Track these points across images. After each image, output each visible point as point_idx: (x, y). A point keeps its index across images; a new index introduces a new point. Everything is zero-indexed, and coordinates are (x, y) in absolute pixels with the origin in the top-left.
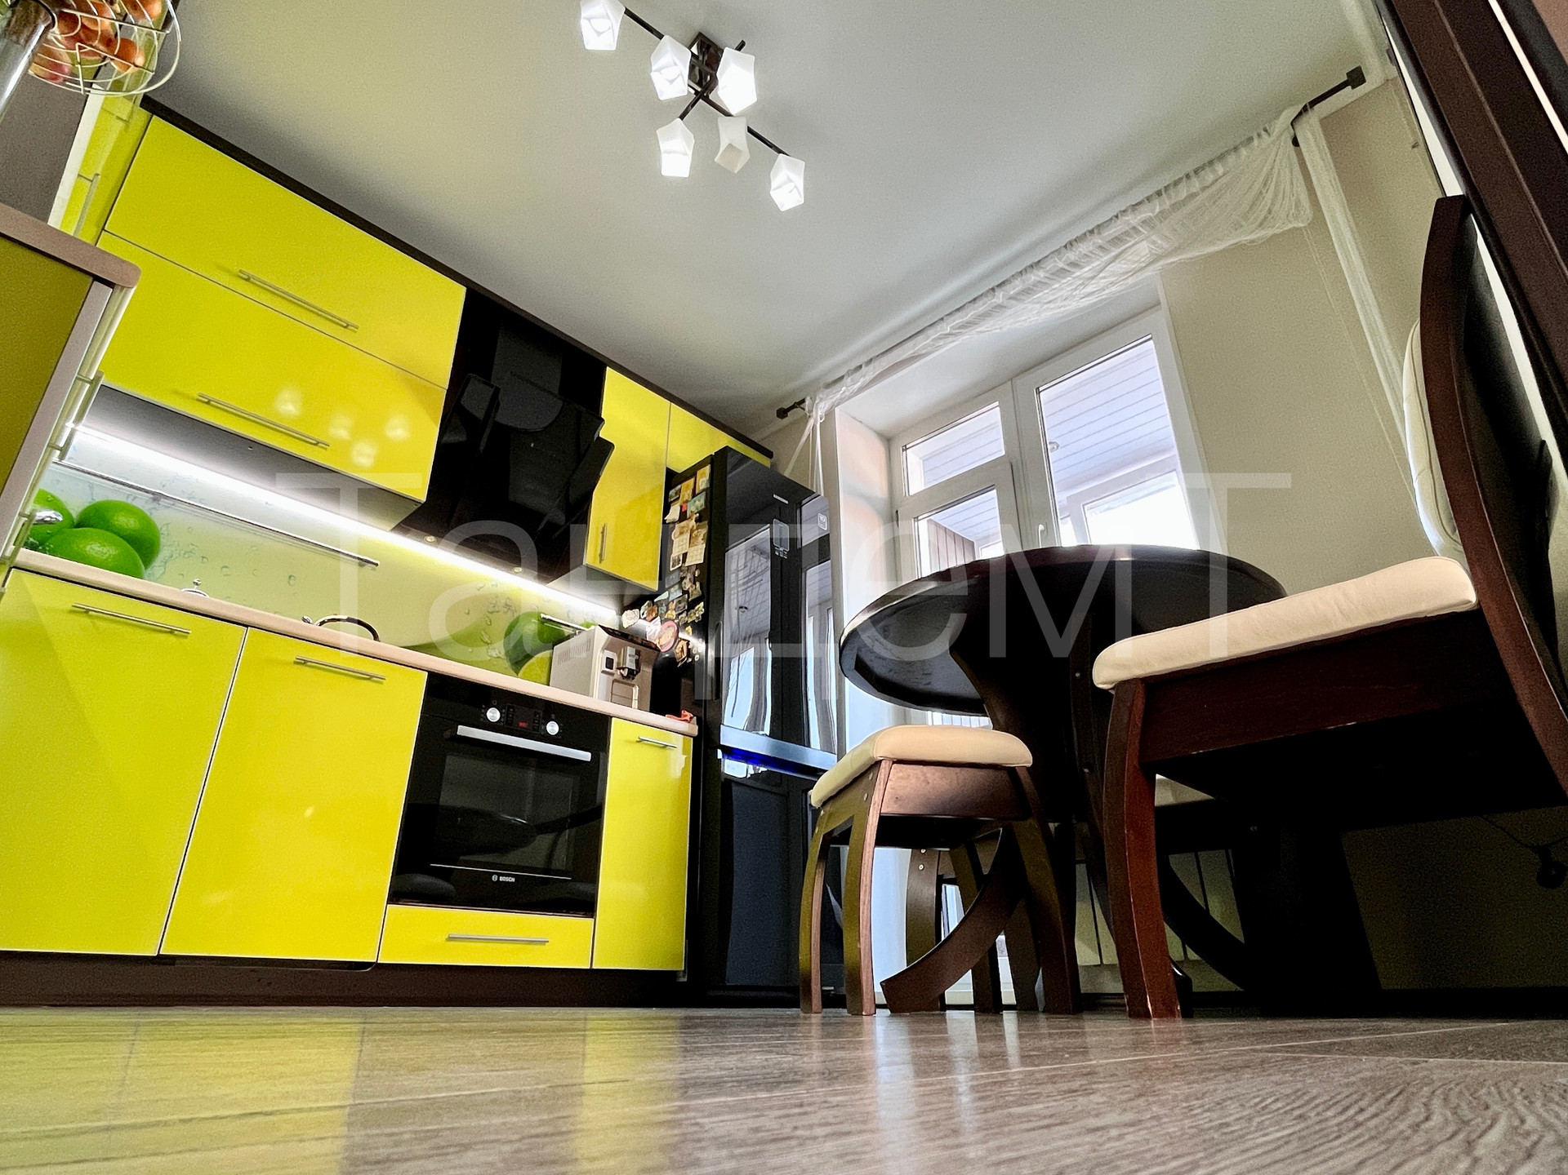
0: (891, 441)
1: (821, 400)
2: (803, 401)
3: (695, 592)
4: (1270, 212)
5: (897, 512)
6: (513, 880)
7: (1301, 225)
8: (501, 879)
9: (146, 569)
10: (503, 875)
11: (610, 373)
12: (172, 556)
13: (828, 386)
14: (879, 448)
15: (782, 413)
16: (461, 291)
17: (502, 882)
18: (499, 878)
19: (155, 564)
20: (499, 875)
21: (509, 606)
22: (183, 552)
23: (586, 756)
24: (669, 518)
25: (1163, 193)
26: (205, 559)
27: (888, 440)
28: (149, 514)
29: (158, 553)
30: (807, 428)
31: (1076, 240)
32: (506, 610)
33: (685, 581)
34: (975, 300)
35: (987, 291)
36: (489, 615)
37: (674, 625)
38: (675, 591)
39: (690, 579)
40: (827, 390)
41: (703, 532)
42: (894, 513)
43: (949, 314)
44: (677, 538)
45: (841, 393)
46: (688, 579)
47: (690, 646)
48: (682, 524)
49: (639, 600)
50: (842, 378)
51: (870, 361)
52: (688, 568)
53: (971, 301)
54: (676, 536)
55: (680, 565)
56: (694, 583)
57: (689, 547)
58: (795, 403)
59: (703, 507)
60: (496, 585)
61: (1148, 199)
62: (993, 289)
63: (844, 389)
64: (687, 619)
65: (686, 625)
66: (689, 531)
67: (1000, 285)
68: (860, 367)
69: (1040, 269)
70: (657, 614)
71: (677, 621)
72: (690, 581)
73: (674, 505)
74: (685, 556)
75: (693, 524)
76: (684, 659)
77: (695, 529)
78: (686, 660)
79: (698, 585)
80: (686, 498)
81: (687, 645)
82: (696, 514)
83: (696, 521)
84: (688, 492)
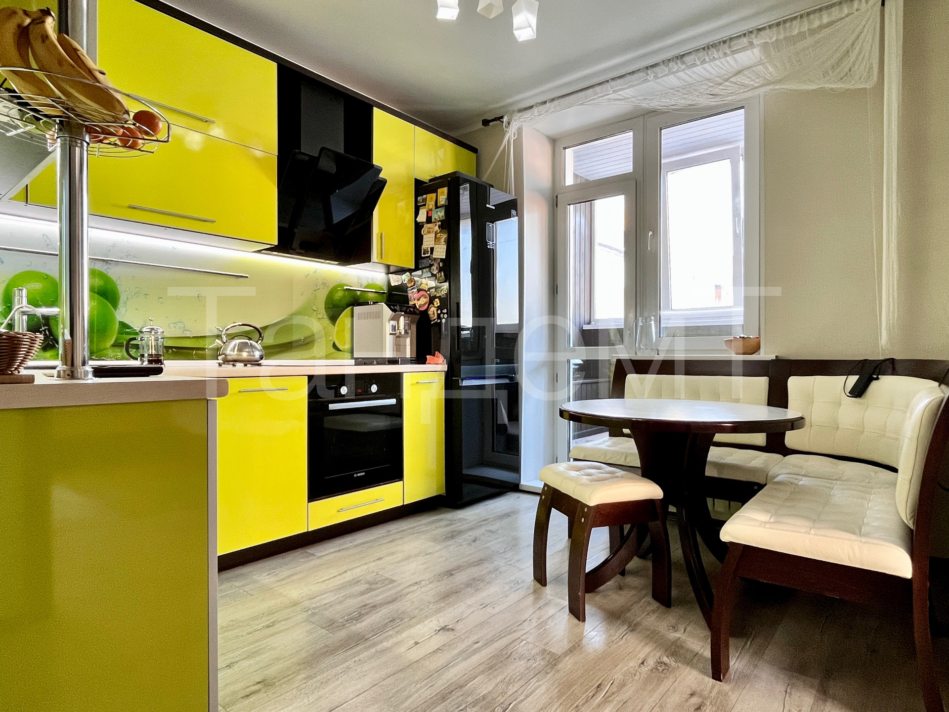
0: (557, 144)
1: (515, 120)
2: (502, 117)
3: (441, 278)
4: (850, 70)
5: (557, 196)
6: (364, 473)
7: (868, 87)
8: (358, 475)
9: (115, 310)
10: (359, 473)
11: (377, 112)
12: (128, 299)
14: (547, 148)
16: (274, 66)
19: (119, 306)
20: (357, 473)
21: (325, 284)
22: (133, 294)
23: (393, 401)
24: (419, 219)
25: (782, 24)
26: (147, 296)
27: (554, 141)
28: (106, 273)
29: (119, 299)
30: (505, 141)
31: (712, 45)
33: (433, 267)
34: (633, 73)
35: (643, 69)
36: (314, 292)
37: (427, 295)
38: (426, 272)
39: (437, 267)
40: (519, 114)
41: (444, 236)
42: (555, 197)
43: (613, 79)
44: (425, 234)
45: (529, 118)
46: (435, 267)
47: (439, 312)
48: (429, 225)
49: (401, 271)
50: (531, 107)
51: (553, 100)
52: (435, 259)
53: (630, 73)
54: (425, 233)
55: (429, 255)
56: (440, 271)
57: (435, 244)
58: (496, 118)
59: (444, 218)
60: (316, 272)
61: (770, 27)
62: (647, 68)
63: (532, 117)
64: (435, 293)
65: (435, 297)
66: (434, 232)
67: (652, 66)
68: (545, 102)
69: (683, 63)
70: (415, 284)
71: (428, 292)
72: (437, 269)
73: (422, 209)
74: (432, 249)
75: (437, 228)
76: (435, 319)
77: (438, 232)
78: (436, 320)
79: (443, 274)
80: (431, 207)
81: (437, 310)
82: (439, 221)
83: (439, 227)
84: (432, 202)
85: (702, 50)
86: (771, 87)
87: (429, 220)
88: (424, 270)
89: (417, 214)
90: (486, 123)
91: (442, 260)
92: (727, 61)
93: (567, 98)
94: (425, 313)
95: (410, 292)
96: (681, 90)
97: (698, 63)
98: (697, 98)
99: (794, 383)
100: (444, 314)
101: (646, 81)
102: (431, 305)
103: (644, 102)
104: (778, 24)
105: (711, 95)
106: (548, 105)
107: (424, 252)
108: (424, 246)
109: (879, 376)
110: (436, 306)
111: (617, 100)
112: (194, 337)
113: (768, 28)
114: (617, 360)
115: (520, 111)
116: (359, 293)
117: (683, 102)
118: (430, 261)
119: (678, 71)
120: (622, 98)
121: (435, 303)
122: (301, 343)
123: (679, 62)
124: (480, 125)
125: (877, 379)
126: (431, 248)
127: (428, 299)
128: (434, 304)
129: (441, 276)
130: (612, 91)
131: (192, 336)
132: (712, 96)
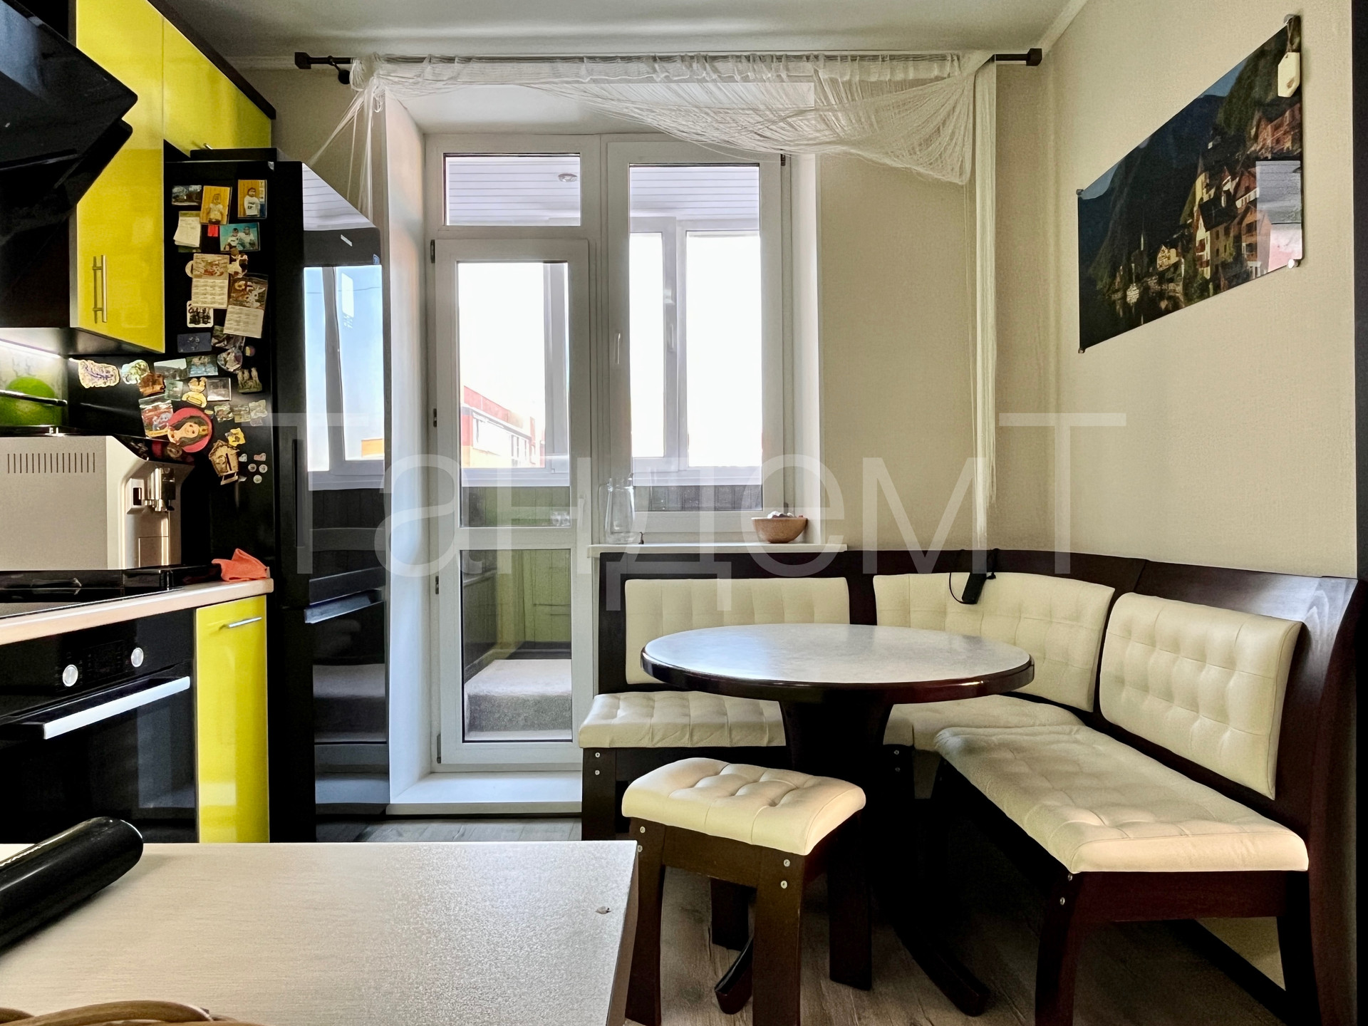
0: (432, 143)
4: (941, 156)
5: (434, 242)
7: (960, 183)
14: (416, 145)
23: (185, 683)
24: (178, 240)
27: (424, 135)
31: (759, 57)
33: (224, 355)
34: (628, 59)
35: (648, 57)
37: (207, 419)
38: (203, 364)
39: (235, 356)
40: (390, 66)
41: (258, 289)
42: (429, 244)
43: (592, 59)
44: (199, 276)
45: (411, 81)
46: (232, 356)
47: (244, 458)
48: (210, 257)
49: (117, 353)
50: (419, 60)
51: (468, 60)
52: (229, 338)
53: (623, 58)
54: (196, 273)
55: (210, 325)
56: (246, 364)
57: (229, 303)
58: (330, 57)
59: (257, 248)
61: (844, 58)
62: (654, 59)
63: (420, 79)
64: (231, 415)
65: (232, 424)
66: (226, 276)
67: (662, 59)
68: (450, 60)
69: (716, 70)
70: (163, 389)
71: (209, 412)
72: (237, 359)
73: (185, 215)
74: (220, 316)
75: (236, 267)
76: (232, 475)
77: (240, 276)
78: (236, 477)
79: (254, 373)
80: (215, 216)
81: (239, 455)
82: (241, 252)
83: (242, 265)
84: (220, 206)
85: (744, 60)
86: (844, 148)
87: (210, 244)
88: (196, 360)
89: (171, 225)
90: (304, 61)
91: (250, 341)
92: (784, 90)
93: (497, 65)
94: (202, 460)
95: (149, 407)
96: (712, 114)
97: (737, 77)
98: (737, 134)
99: (884, 585)
100: (258, 463)
101: (650, 80)
102: (220, 442)
103: (650, 117)
104: (854, 59)
105: (759, 135)
106: (457, 66)
107: (193, 317)
108: (195, 304)
109: (995, 573)
110: (235, 444)
111: (598, 97)
113: (839, 58)
114: (601, 554)
115: (391, 60)
117: (716, 134)
118: (214, 340)
119: (704, 80)
120: (610, 97)
121: (231, 439)
123: (707, 65)
124: (290, 63)
125: (993, 577)
126: (216, 311)
127: (208, 428)
128: (227, 441)
129: (251, 377)
130: (589, 79)
132: (758, 137)
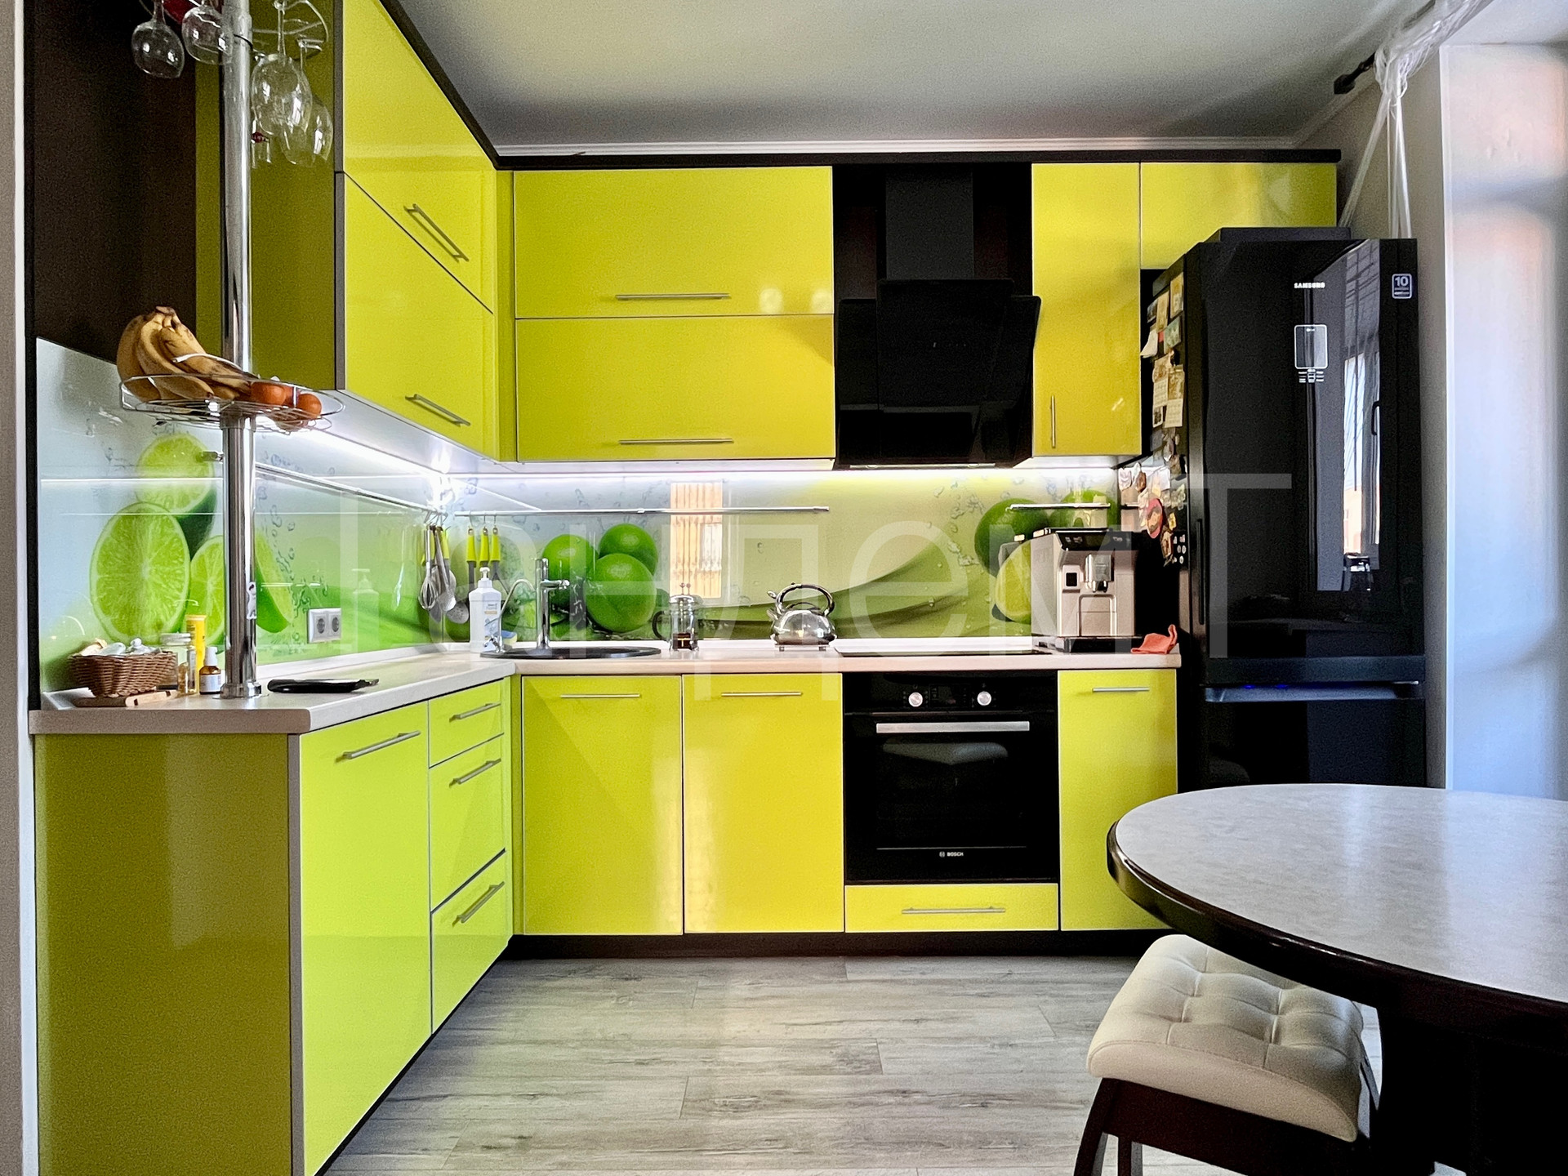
1: (1402, 51)
2: (1371, 61)
3: (1176, 470)
6: (962, 854)
9: (653, 575)
10: (950, 851)
11: (1036, 169)
13: (1409, 23)
15: (1344, 85)
17: (950, 857)
18: (946, 854)
19: (658, 569)
20: (946, 851)
21: (974, 504)
28: (641, 527)
32: (971, 509)
33: (1166, 447)
36: (953, 520)
37: (1160, 506)
38: (1159, 458)
39: (1170, 448)
41: (1180, 380)
44: (1156, 381)
46: (1169, 446)
47: (1175, 541)
48: (1161, 361)
52: (1169, 431)
54: (1154, 379)
55: (1161, 422)
56: (1174, 455)
57: (1169, 399)
58: (1359, 67)
59: (1178, 340)
60: (956, 485)
64: (1170, 502)
65: (1170, 510)
66: (1167, 374)
70: (1145, 485)
71: (1161, 501)
72: (1171, 450)
73: (1150, 330)
74: (1165, 410)
75: (1170, 364)
76: (1168, 557)
77: (1172, 372)
78: (1171, 559)
79: (1177, 459)
80: (1162, 323)
81: (1172, 538)
82: (1172, 349)
83: (1173, 362)
84: (1164, 313)
87: (1161, 350)
88: (1155, 455)
89: (1144, 341)
91: (1177, 431)
94: (1154, 546)
95: (1141, 501)
100: (1182, 544)
102: (1165, 527)
107: (1156, 419)
108: (1155, 406)
110: (1172, 528)
112: (754, 607)
116: (1049, 513)
118: (1163, 435)
121: (1170, 524)
122: (928, 609)
126: (1163, 408)
127: (1160, 515)
128: (1168, 526)
129: (1176, 465)
131: (749, 605)
